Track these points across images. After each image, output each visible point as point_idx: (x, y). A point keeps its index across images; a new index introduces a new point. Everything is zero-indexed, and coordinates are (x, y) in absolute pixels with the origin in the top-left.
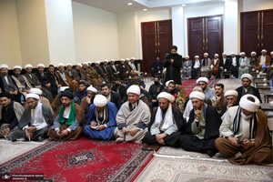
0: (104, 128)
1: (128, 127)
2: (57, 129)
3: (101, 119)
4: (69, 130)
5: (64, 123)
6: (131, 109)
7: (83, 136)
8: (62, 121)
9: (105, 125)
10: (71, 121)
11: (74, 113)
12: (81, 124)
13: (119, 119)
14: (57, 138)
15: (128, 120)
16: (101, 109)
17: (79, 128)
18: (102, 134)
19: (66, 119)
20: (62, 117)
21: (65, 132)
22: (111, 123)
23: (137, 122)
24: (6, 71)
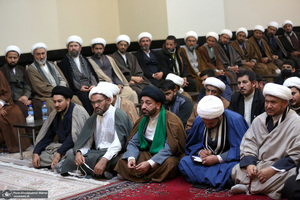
0: (216, 163)
1: (260, 164)
2: (132, 159)
3: (213, 145)
4: (151, 162)
5: (146, 149)
6: (270, 125)
7: (177, 175)
8: (143, 146)
9: (219, 157)
10: (158, 145)
11: (164, 130)
12: (177, 153)
13: (246, 148)
14: (132, 176)
15: (262, 150)
16: (213, 124)
17: (171, 161)
18: (210, 175)
19: (150, 142)
20: (143, 137)
21: (143, 165)
22: (230, 154)
23: (278, 154)
24: (77, 48)
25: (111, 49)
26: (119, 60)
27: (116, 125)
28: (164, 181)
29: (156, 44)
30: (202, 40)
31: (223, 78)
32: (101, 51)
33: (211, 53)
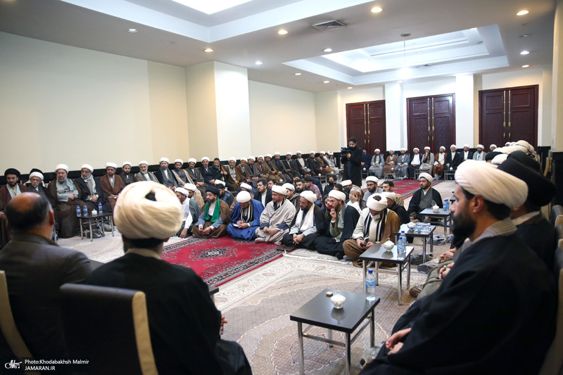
0: (247, 227)
1: (270, 227)
2: (201, 226)
3: (245, 218)
4: (212, 227)
5: (209, 220)
6: (276, 207)
7: (226, 234)
8: (207, 219)
9: (249, 224)
10: (215, 218)
11: (219, 210)
12: (226, 222)
13: (263, 219)
14: (201, 235)
15: (271, 220)
16: (245, 206)
17: (223, 226)
18: (244, 233)
19: (211, 217)
20: (207, 214)
21: (207, 229)
22: (255, 222)
23: (279, 222)
24: (166, 165)
25: (186, 166)
26: (190, 172)
27: (190, 207)
28: (219, 237)
29: (211, 163)
30: (238, 162)
31: (250, 184)
32: (180, 167)
33: (243, 169)
